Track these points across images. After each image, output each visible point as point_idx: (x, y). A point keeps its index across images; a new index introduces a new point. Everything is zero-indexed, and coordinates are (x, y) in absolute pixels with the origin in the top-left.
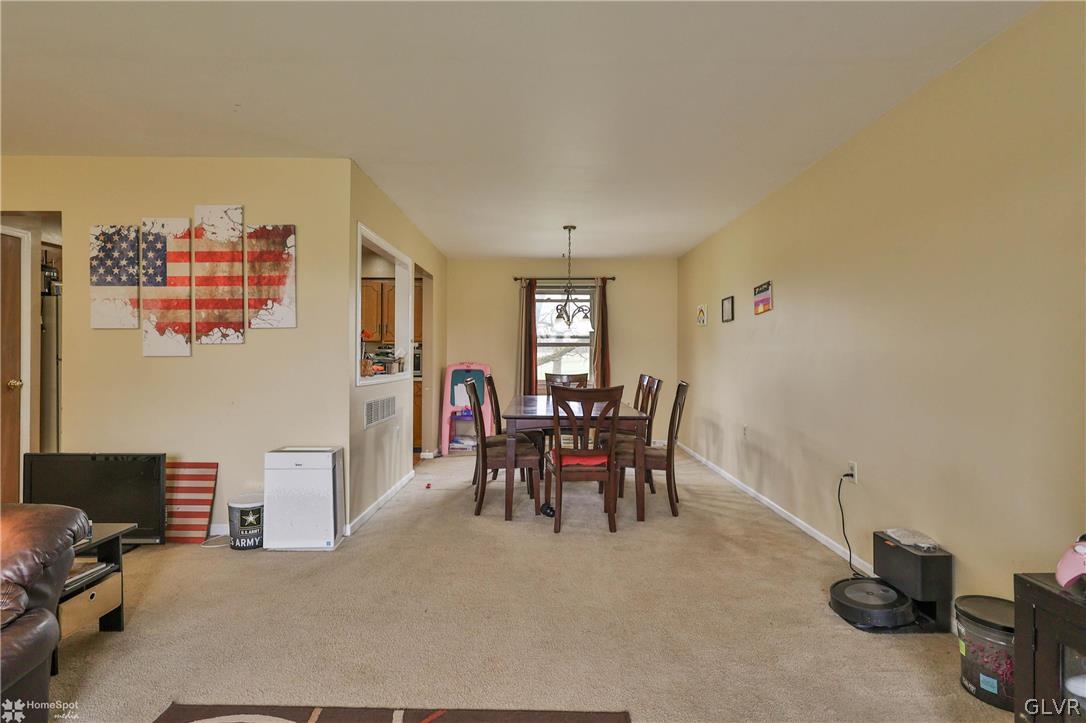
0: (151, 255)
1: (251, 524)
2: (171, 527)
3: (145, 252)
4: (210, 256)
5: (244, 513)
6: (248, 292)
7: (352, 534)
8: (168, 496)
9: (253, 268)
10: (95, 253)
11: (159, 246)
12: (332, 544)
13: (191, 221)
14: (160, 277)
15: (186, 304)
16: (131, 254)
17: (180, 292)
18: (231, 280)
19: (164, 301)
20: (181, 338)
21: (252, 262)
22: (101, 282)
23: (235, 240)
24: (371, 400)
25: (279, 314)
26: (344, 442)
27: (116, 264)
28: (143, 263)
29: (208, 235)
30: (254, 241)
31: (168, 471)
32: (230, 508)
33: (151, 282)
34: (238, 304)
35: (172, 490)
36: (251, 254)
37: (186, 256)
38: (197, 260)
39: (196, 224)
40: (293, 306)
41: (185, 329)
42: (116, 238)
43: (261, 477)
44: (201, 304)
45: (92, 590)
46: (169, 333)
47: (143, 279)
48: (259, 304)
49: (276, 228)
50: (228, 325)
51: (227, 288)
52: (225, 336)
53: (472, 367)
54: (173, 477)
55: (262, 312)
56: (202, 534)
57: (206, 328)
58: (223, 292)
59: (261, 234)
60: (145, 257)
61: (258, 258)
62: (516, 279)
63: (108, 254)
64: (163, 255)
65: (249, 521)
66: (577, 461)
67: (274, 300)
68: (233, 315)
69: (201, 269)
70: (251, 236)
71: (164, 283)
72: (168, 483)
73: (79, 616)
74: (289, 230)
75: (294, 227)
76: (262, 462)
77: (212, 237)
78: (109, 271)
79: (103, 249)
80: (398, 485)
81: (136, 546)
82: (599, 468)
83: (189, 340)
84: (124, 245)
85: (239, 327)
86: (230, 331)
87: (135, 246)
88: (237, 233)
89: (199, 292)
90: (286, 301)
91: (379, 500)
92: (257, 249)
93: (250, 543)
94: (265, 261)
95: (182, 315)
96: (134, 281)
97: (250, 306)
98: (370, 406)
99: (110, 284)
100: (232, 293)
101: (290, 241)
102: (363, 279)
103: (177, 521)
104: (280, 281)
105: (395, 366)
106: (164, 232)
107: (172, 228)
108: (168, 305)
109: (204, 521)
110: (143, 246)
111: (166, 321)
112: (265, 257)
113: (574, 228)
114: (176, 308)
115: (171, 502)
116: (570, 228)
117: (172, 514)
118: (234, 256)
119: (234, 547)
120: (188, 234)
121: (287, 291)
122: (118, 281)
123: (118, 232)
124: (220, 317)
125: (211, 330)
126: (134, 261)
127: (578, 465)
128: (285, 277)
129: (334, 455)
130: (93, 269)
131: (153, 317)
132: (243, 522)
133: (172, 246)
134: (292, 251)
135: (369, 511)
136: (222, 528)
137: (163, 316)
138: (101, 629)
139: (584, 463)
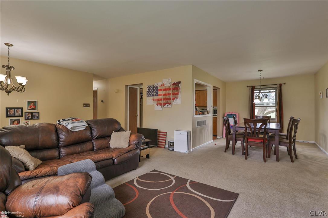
0: (156, 90)
1: (172, 145)
2: (159, 144)
3: (155, 89)
4: (165, 90)
5: (171, 143)
6: (172, 97)
7: (193, 151)
8: (158, 138)
9: (173, 91)
10: (147, 91)
11: (157, 88)
12: (187, 152)
13: (162, 83)
14: (157, 95)
15: (161, 100)
16: (153, 90)
17: (160, 97)
18: (169, 94)
19: (158, 99)
20: (160, 106)
21: (173, 90)
22: (148, 96)
23: (170, 86)
24: (198, 121)
25: (177, 101)
26: (190, 129)
27: (150, 92)
28: (155, 92)
29: (165, 85)
30: (173, 86)
31: (158, 133)
32: (168, 141)
33: (156, 96)
34: (170, 99)
35: (159, 137)
36: (173, 88)
37: (161, 90)
38: (163, 90)
39: (163, 83)
40: (180, 99)
41: (161, 105)
42: (150, 87)
43: (174, 136)
44: (164, 100)
45: (145, 150)
46: (159, 105)
47: (155, 95)
48: (174, 99)
49: (177, 82)
50: (168, 104)
51: (168, 96)
52: (168, 106)
53: (233, 113)
54: (159, 134)
55: (174, 101)
56: (164, 146)
57: (165, 104)
58: (167, 97)
59: (174, 84)
60: (155, 91)
61: (174, 89)
62: (247, 87)
63: (149, 91)
64: (158, 90)
65: (172, 144)
66: (253, 140)
67: (177, 98)
68: (169, 102)
69: (164, 92)
70: (172, 85)
71: (158, 96)
72: (158, 135)
73: (144, 154)
74: (179, 83)
75: (181, 82)
76: (174, 132)
77: (166, 86)
78: (149, 94)
79: (148, 90)
80: (207, 143)
81: (153, 147)
82: (260, 143)
83: (162, 107)
84: (152, 89)
85: (170, 104)
86: (169, 105)
87: (153, 89)
88: (170, 84)
89: (164, 97)
90: (179, 98)
91: (201, 145)
92: (174, 87)
93: (172, 149)
94: (175, 90)
95: (161, 102)
96: (153, 96)
97: (172, 99)
98: (198, 122)
99: (150, 96)
100: (169, 97)
101: (180, 85)
102: (195, 91)
103: (160, 143)
104: (178, 94)
105: (206, 113)
106: (158, 85)
107: (159, 84)
108: (158, 100)
109: (164, 144)
110: (155, 88)
111: (158, 103)
112: (175, 89)
113: (262, 70)
114: (160, 100)
115: (159, 139)
116: (260, 71)
117: (159, 142)
118: (169, 89)
119: (169, 150)
120: (162, 85)
121: (179, 96)
122: (151, 96)
123: (151, 86)
124: (167, 102)
125: (165, 105)
126: (153, 92)
127: (253, 141)
128: (179, 93)
129: (188, 132)
130: (147, 94)
131: (156, 102)
132: (170, 144)
133: (159, 88)
134: (180, 87)
135: (197, 147)
136: (167, 146)
137: (158, 102)
138: (147, 158)
139: (255, 141)
